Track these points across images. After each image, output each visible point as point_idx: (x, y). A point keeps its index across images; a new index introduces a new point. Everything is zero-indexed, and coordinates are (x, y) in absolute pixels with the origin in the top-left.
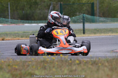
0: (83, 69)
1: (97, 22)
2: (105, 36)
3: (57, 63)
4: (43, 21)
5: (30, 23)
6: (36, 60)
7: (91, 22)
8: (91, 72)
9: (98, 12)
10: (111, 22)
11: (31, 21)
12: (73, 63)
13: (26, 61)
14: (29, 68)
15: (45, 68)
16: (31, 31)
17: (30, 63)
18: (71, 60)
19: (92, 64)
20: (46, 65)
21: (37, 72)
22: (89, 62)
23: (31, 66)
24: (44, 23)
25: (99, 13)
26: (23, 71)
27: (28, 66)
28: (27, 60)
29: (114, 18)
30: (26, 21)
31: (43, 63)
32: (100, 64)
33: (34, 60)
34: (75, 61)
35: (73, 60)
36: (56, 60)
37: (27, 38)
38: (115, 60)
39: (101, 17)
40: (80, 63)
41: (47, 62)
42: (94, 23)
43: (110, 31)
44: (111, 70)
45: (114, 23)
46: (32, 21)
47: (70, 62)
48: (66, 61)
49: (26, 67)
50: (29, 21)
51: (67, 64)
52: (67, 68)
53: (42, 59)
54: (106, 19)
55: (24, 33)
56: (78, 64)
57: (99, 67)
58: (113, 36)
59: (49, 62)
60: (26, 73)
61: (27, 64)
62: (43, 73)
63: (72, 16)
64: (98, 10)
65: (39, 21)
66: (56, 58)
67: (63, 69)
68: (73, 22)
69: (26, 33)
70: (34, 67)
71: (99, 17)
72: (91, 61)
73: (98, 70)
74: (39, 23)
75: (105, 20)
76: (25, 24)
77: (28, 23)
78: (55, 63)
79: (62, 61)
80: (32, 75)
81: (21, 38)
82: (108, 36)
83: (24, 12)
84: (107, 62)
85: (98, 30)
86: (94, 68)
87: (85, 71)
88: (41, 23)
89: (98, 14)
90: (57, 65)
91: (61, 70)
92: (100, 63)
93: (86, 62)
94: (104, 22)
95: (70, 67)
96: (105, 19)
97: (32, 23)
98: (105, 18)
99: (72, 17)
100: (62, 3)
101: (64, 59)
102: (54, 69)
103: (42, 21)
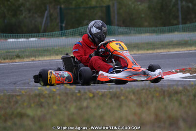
0: (99, 105)
1: (115, 34)
3: (58, 97)
4: (35, 34)
5: (15, 37)
6: (28, 93)
8: (111, 109)
9: (116, 19)
10: (135, 33)
11: (17, 35)
12: (83, 97)
13: (13, 96)
14: (17, 105)
15: (41, 105)
16: (18, 50)
17: (19, 98)
18: (79, 92)
19: (111, 98)
20: (43, 100)
21: (30, 112)
22: (107, 95)
23: (20, 102)
24: (36, 37)
25: (118, 21)
26: (9, 111)
27: (17, 102)
28: (14, 94)
29: (140, 28)
30: (9, 35)
31: (38, 98)
32: (122, 98)
33: (24, 93)
34: (85, 93)
35: (82, 91)
36: (57, 92)
37: (12, 60)
38: (144, 91)
39: (121, 26)
40: (94, 96)
41: (44, 97)
42: (111, 35)
44: (140, 105)
45: (140, 35)
46: (19, 35)
47: (79, 95)
48: (73, 94)
49: (12, 103)
50: (14, 35)
51: (74, 98)
52: (74, 104)
53: (37, 92)
54: (129, 30)
56: (90, 98)
57: (122, 101)
58: (139, 54)
59: (47, 96)
60: (13, 113)
61: (14, 99)
62: (39, 112)
64: (116, 17)
65: (28, 34)
66: (56, 89)
67: (68, 106)
68: (79, 35)
69: (10, 54)
70: (25, 104)
72: (110, 92)
73: (120, 106)
75: (126, 32)
76: (9, 39)
77: (13, 37)
78: (56, 98)
79: (67, 94)
80: (22, 116)
81: (3, 61)
83: (6, 21)
84: (134, 93)
86: (114, 103)
87: (102, 109)
88: (32, 37)
89: (116, 22)
90: (60, 100)
91: (66, 107)
92: (123, 96)
93: (103, 95)
94: (125, 34)
95: (78, 103)
96: (126, 30)
97: (18, 37)
98: (126, 28)
99: (78, 27)
100: (63, 6)
101: (70, 91)
102: (55, 107)
103: (33, 34)
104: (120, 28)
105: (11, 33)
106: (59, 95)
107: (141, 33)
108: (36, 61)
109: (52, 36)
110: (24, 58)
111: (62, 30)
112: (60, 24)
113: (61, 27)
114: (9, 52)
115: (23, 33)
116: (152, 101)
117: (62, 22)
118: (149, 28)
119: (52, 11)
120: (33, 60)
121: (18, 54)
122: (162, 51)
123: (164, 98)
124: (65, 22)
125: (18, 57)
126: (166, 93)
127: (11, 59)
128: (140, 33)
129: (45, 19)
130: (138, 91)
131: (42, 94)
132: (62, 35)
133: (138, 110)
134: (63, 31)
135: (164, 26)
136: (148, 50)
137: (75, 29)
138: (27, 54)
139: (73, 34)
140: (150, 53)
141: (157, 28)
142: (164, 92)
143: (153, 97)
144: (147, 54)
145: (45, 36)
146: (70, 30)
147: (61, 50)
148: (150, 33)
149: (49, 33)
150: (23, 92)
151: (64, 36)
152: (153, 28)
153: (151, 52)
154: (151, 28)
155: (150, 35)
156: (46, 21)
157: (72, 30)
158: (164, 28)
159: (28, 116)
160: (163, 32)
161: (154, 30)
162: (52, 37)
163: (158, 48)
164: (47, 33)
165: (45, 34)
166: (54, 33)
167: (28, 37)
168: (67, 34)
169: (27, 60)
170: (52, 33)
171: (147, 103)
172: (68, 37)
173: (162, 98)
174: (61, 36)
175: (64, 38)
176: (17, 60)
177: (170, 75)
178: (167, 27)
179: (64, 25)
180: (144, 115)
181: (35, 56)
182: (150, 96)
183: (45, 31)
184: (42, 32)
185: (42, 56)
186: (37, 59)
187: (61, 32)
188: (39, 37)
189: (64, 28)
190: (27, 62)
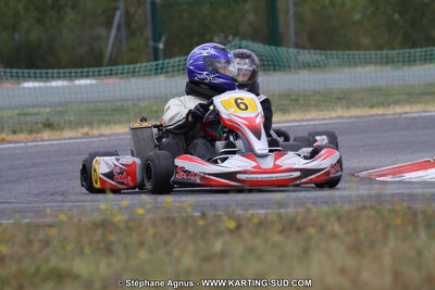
0: (251, 250)
1: (290, 67)
2: (324, 119)
3: (151, 231)
4: (91, 69)
5: (41, 77)
6: (75, 220)
7: (269, 70)
8: (282, 258)
9: (292, 31)
10: (341, 66)
11: (44, 71)
12: (212, 229)
13: (38, 226)
14: (48, 250)
15: (109, 250)
16: (48, 110)
17: (53, 232)
18: (204, 215)
19: (282, 231)
20: (112, 238)
21: (80, 267)
22: (273, 223)
23: (55, 243)
24: (94, 76)
25: (297, 35)
26: (27, 265)
27: (46, 243)
28: (40, 221)
29: (351, 52)
30: (26, 71)
31: (100, 231)
32: (312, 231)
33: (66, 220)
34: (219, 218)
35: (211, 213)
36: (148, 217)
37: (33, 136)
38: (364, 213)
39: (303, 48)
40: (239, 227)
41: (116, 228)
42: (280, 70)
43: (338, 98)
44: (356, 249)
45: (352, 70)
46: (50, 71)
47: (201, 223)
48: (187, 221)
49: (36, 246)
50: (38, 71)
52: (191, 247)
53: (97, 217)
54: (324, 57)
55: (22, 118)
56: (231, 231)
57: (309, 238)
58: (350, 117)
59: (122, 225)
60: (38, 270)
61: (41, 235)
62: (105, 268)
64: (292, 24)
65: (73, 70)
67: (176, 253)
70: (69, 248)
71: (295, 50)
72: (280, 216)
73: (306, 251)
74: (76, 77)
75: (318, 61)
76: (25, 81)
77: (35, 78)
78: (147, 231)
79: (172, 220)
80: (60, 276)
81: (10, 137)
82: (330, 119)
83: (17, 36)
84: (339, 219)
85: (294, 97)
86: (292, 245)
87: (260, 258)
88: (82, 77)
89: (292, 38)
90: (155, 235)
91: (169, 254)
92: (313, 226)
93: (260, 224)
94: (315, 66)
95: (201, 244)
96: (318, 57)
97: (48, 78)
98: (318, 52)
101: (179, 212)
102: (143, 254)
103: (86, 70)
104: (301, 51)
105: (31, 68)
106: (154, 223)
107: (355, 65)
108: (94, 137)
109: (134, 73)
110: (62, 130)
111: (156, 58)
112: (151, 43)
113: (156, 49)
114: (26, 115)
115: (60, 67)
116: (386, 239)
117: (156, 39)
118: (373, 52)
119: (132, 10)
120: (87, 135)
121: (48, 120)
122: (407, 109)
123: (416, 229)
124: (163, 39)
125: (49, 125)
126: (420, 218)
127: (31, 132)
128: (352, 63)
129: (113, 32)
130: (349, 212)
131: (111, 223)
132: (158, 71)
133: (350, 261)
134: (160, 62)
135: (414, 46)
136: (372, 107)
138: (72, 118)
140: (377, 115)
141: (396, 52)
142: (415, 215)
143: (387, 227)
144: (372, 116)
145: (116, 74)
146: (178, 59)
147: (155, 108)
149: (126, 67)
150: (62, 216)
151: (161, 73)
152: (385, 52)
153: (380, 111)
154: (379, 52)
155: (378, 68)
156: (116, 38)
158: (413, 50)
159: (76, 277)
160: (410, 61)
161: (387, 58)
162: (133, 76)
163: (397, 102)
164: (120, 67)
165: (114, 68)
166: (138, 65)
167: (71, 77)
168: (170, 69)
169: (72, 134)
170: (132, 66)
171: (372, 245)
172: (173, 76)
173: (410, 229)
174: (156, 74)
175: (162, 78)
176: (46, 134)
178: (419, 50)
180: (365, 275)
181: (90, 124)
182: (380, 226)
183: (114, 62)
184: (108, 65)
185: (108, 123)
186: (95, 132)
187: (154, 63)
188: (100, 75)
189: (161, 55)
190: (70, 139)
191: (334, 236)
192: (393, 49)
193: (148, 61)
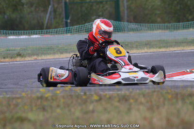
0: (105, 109)
1: (125, 31)
2: (139, 53)
3: (62, 101)
4: (38, 31)
5: (16, 34)
6: (29, 96)
9: (126, 15)
10: (147, 30)
11: (18, 31)
12: (89, 100)
13: (13, 98)
15: (44, 109)
16: (19, 48)
17: (19, 101)
18: (85, 94)
19: (119, 101)
20: (45, 103)
21: (31, 116)
24: (39, 34)
25: (128, 17)
26: (8, 115)
27: (17, 105)
28: (14, 96)
30: (10, 31)
31: (39, 101)
32: (132, 101)
34: (92, 95)
35: (88, 93)
36: (60, 95)
37: (12, 60)
38: (155, 93)
39: (131, 22)
40: (100, 99)
41: (47, 99)
42: (120, 32)
43: (146, 44)
44: (151, 109)
46: (20, 31)
47: (84, 97)
48: (78, 97)
49: (12, 107)
50: (15, 31)
51: (79, 101)
52: (80, 108)
53: (39, 94)
54: (139, 26)
55: (8, 52)
56: (97, 101)
57: (130, 104)
58: (151, 52)
59: (50, 98)
60: (13, 117)
61: (14, 102)
62: (40, 116)
63: (84, 22)
64: (126, 12)
65: (30, 31)
67: (73, 110)
68: (86, 32)
69: (11, 51)
70: (26, 107)
71: (127, 23)
72: (118, 95)
73: (129, 110)
74: (32, 34)
75: (137, 28)
76: (9, 36)
77: (14, 34)
78: (60, 101)
79: (71, 96)
80: (22, 120)
81: (2, 60)
82: (143, 53)
83: (6, 17)
84: (144, 96)
85: (127, 44)
86: (123, 107)
87: (109, 112)
88: (34, 34)
89: (126, 18)
90: (64, 103)
92: (133, 99)
93: (110, 98)
94: (135, 30)
95: (84, 106)
96: (137, 26)
97: (19, 34)
98: (137, 24)
99: (85, 24)
101: (75, 93)
102: (58, 111)
103: (35, 31)
104: (129, 23)
105: (12, 30)
106: (63, 97)
108: (39, 60)
110: (25, 57)
111: (67, 26)
112: (64, 20)
113: (66, 23)
114: (10, 50)
115: (24, 30)
116: (164, 104)
117: (67, 18)
118: (161, 24)
119: (56, 6)
120: (36, 59)
121: (19, 53)
122: (176, 49)
124: (70, 18)
125: (19, 55)
126: (179, 96)
127: (12, 58)
128: (152, 29)
129: (48, 15)
130: (148, 93)
132: (67, 32)
133: (148, 114)
134: (68, 28)
135: (179, 22)
136: (160, 48)
137: (81, 26)
138: (30, 52)
139: (78, 31)
140: (162, 52)
141: (171, 24)
142: (177, 94)
143: (165, 99)
144: (159, 52)
145: (49, 33)
146: (76, 26)
147: (66, 48)
148: (162, 29)
149: (53, 30)
150: (24, 94)
151: (69, 33)
152: (166, 24)
154: (163, 24)
155: (163, 31)
156: (49, 17)
157: (78, 26)
158: (178, 24)
159: (29, 121)
160: (177, 28)
162: (56, 34)
163: (171, 46)
164: (51, 30)
165: (48, 30)
166: (58, 29)
167: (29, 34)
168: (72, 31)
169: (29, 59)
170: (56, 29)
171: (158, 107)
172: (74, 34)
173: (174, 101)
174: (66, 33)
175: (69, 35)
176: (18, 59)
177: (185, 76)
178: (181, 23)
179: (69, 21)
180: (155, 120)
181: (37, 55)
182: (162, 99)
183: (48, 28)
184: (46, 29)
186: (40, 58)
187: (66, 28)
188: (42, 33)
189: (69, 25)
190: (28, 61)
191: (141, 103)
192: (170, 23)
193: (63, 27)
